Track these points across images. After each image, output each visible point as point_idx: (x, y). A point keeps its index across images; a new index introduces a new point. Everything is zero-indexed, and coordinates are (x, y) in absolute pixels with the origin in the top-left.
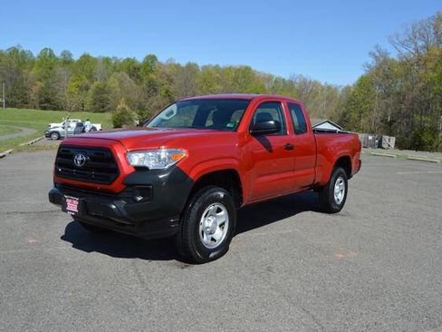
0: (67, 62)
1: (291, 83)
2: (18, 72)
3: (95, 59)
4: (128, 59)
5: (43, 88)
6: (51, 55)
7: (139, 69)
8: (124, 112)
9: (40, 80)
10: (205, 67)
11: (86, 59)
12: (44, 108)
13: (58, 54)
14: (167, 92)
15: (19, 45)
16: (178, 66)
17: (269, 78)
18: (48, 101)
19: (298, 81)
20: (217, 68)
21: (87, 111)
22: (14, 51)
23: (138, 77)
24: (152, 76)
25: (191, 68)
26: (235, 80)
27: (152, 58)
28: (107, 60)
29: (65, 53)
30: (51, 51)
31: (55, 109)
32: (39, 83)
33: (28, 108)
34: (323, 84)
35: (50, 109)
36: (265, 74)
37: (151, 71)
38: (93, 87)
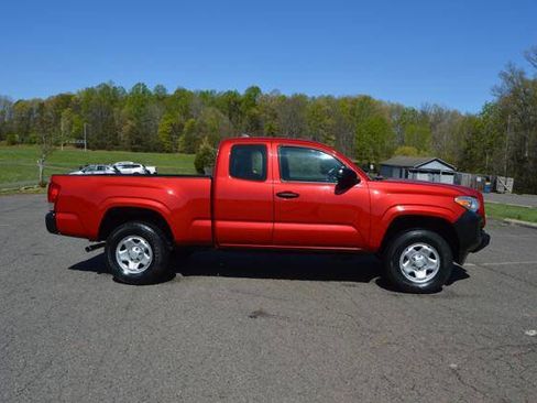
0: (161, 97)
2: (109, 112)
3: (192, 94)
4: (229, 92)
5: (133, 128)
6: (145, 90)
7: (240, 104)
9: (132, 119)
10: (313, 98)
11: (181, 93)
12: (135, 150)
13: (151, 88)
14: (271, 128)
15: (111, 82)
16: (284, 98)
18: (139, 141)
19: (432, 112)
20: (329, 99)
21: (181, 152)
22: (105, 89)
23: (239, 112)
24: (254, 111)
25: (298, 102)
26: (352, 112)
27: (256, 90)
28: (204, 95)
29: (159, 88)
30: (144, 86)
31: (146, 151)
32: (129, 122)
33: (117, 150)
35: (141, 150)
36: (392, 105)
37: (254, 105)
38: (187, 125)
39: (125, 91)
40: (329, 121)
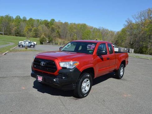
0: (25, 20)
1: (99, 29)
2: (8, 24)
3: (34, 20)
4: (45, 20)
5: (16, 29)
6: (20, 18)
7: (49, 24)
8: (44, 38)
10: (71, 24)
11: (31, 20)
12: (17, 36)
13: (22, 18)
14: (58, 31)
16: (62, 23)
17: (92, 28)
18: (18, 33)
19: (101, 29)
20: (75, 24)
22: (7, 16)
23: (48, 26)
24: (53, 26)
25: (66, 24)
26: (81, 28)
27: (53, 20)
28: (38, 20)
29: (24, 18)
30: (19, 17)
31: (20, 36)
32: (15, 27)
33: (11, 35)
34: (110, 30)
35: (19, 36)
36: (91, 27)
37: (53, 24)
38: (33, 29)
39: (13, 18)
40: (75, 30)
